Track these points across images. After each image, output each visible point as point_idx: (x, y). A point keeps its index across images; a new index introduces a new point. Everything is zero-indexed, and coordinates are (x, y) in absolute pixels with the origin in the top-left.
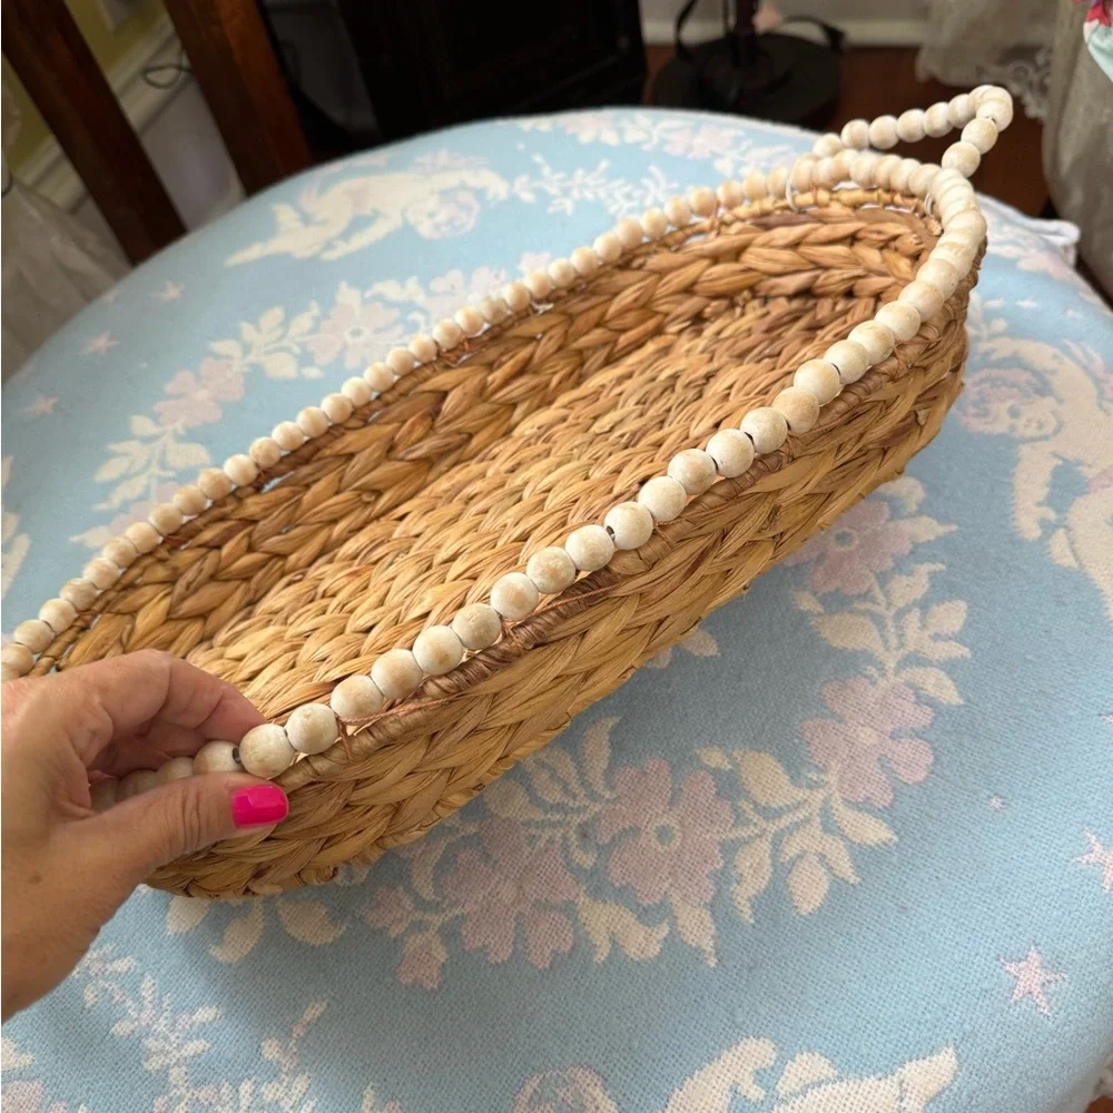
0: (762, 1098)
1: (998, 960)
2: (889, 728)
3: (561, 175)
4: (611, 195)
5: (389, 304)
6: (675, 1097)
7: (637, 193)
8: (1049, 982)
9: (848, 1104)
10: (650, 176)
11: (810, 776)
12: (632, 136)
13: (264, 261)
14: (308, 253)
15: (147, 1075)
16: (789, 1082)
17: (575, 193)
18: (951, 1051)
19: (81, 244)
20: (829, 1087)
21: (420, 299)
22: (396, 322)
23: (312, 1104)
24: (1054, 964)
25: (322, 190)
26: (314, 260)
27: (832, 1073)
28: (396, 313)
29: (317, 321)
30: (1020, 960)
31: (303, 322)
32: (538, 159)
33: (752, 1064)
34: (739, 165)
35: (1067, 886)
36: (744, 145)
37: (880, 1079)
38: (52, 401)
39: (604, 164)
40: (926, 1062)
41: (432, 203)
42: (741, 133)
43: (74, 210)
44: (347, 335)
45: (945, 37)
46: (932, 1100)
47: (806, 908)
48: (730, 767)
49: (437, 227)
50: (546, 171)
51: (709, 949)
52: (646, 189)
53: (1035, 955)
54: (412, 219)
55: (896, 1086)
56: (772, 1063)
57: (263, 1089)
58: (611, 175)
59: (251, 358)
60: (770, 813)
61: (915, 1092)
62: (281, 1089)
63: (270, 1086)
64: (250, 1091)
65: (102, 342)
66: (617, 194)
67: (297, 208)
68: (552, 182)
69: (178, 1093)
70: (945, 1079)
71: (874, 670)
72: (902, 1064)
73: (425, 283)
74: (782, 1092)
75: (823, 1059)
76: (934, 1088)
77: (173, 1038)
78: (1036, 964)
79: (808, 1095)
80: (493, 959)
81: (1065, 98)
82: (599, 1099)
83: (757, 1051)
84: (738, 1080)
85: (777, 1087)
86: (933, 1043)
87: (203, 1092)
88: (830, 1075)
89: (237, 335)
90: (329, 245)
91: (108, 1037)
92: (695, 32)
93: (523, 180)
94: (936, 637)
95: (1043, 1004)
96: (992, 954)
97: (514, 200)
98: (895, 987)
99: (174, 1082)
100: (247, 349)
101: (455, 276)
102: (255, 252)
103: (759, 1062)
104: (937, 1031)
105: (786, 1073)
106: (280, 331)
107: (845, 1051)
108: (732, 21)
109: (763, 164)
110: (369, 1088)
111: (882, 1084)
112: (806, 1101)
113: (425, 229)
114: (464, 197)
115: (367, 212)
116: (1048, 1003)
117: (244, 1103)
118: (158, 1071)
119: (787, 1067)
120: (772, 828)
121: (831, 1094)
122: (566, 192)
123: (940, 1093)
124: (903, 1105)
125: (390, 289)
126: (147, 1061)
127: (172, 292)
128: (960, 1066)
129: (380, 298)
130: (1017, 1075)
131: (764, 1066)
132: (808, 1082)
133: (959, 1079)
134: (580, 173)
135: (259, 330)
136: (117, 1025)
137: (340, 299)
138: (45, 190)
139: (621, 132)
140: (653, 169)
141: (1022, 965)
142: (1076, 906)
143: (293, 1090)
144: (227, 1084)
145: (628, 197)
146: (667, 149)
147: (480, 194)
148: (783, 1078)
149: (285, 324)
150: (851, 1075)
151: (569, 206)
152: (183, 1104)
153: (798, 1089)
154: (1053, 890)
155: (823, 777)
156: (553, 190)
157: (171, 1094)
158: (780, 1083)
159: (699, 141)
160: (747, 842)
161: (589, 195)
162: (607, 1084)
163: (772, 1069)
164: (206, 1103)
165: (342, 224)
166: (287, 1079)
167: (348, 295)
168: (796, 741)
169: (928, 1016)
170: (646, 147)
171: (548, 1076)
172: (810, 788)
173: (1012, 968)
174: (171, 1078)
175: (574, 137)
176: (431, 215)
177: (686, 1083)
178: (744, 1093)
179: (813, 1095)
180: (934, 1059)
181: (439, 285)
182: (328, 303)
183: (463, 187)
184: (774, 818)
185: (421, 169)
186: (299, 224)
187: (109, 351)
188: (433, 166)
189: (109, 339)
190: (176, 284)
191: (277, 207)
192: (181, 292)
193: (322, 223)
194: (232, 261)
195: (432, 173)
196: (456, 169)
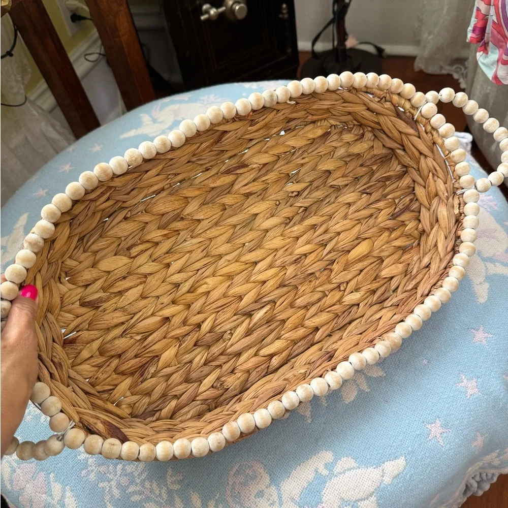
0: (327, 474)
1: (424, 423)
6: (292, 473)
8: (444, 433)
9: (361, 477)
13: (135, 137)
15: (79, 461)
16: (338, 469)
18: (403, 458)
19: (53, 126)
20: (354, 471)
23: (146, 474)
24: (445, 426)
25: (161, 109)
27: (356, 465)
30: (432, 423)
33: (324, 461)
35: (452, 395)
37: (375, 468)
38: (46, 191)
40: (393, 462)
43: (51, 111)
45: (426, 53)
46: (396, 477)
47: (347, 401)
51: (308, 416)
53: (438, 422)
55: (381, 471)
56: (332, 461)
57: (126, 467)
61: (388, 474)
62: (134, 468)
63: (129, 466)
64: (121, 468)
65: (67, 168)
67: (150, 116)
69: (92, 469)
70: (400, 469)
72: (383, 463)
74: (336, 472)
75: (352, 460)
76: (396, 472)
78: (439, 425)
79: (346, 474)
81: (473, 81)
82: (262, 473)
83: (327, 456)
84: (318, 467)
85: (334, 470)
86: (396, 455)
87: (102, 469)
88: (355, 466)
90: (163, 132)
92: (320, 47)
95: (441, 441)
96: (421, 421)
98: (382, 432)
99: (90, 464)
102: (132, 133)
103: (327, 460)
104: (398, 450)
105: (337, 465)
107: (361, 457)
108: (336, 43)
110: (170, 468)
111: (375, 470)
112: (345, 476)
115: (179, 118)
116: (443, 441)
117: (119, 473)
119: (338, 462)
121: (355, 473)
123: (398, 475)
124: (384, 479)
126: (79, 455)
127: (97, 148)
128: (407, 464)
130: (429, 469)
131: (329, 462)
132: (346, 468)
133: (407, 469)
138: (39, 103)
141: (433, 425)
142: (455, 403)
143: (139, 468)
144: (112, 466)
148: (336, 467)
150: (363, 466)
152: (93, 473)
153: (342, 471)
154: (447, 396)
157: (89, 469)
158: (335, 469)
162: (266, 468)
163: (332, 463)
165: (170, 123)
169: (395, 444)
171: (242, 464)
173: (429, 426)
174: (89, 463)
177: (297, 468)
178: (320, 472)
179: (347, 473)
180: (397, 461)
185: (202, 102)
186: (152, 123)
187: (70, 171)
188: (208, 101)
189: (70, 167)
190: (99, 145)
191: (141, 115)
192: (101, 148)
193: (160, 122)
194: (122, 137)
195: (207, 104)
196: (217, 103)
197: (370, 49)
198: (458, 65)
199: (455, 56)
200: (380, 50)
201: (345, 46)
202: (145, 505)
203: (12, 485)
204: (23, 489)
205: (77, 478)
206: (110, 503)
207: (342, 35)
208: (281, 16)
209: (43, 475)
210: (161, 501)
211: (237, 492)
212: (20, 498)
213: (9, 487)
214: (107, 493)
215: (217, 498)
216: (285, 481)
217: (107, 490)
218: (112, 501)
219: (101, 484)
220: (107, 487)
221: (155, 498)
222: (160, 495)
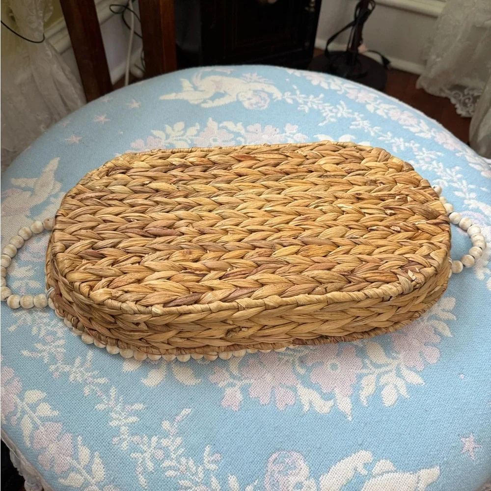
0: (366, 474)
1: (459, 436)
2: (424, 341)
3: (303, 96)
4: (324, 109)
5: (230, 132)
6: (332, 468)
7: (334, 110)
8: (476, 448)
9: (399, 481)
10: (340, 104)
11: (393, 354)
12: (333, 87)
13: (173, 101)
14: (196, 103)
15: (111, 428)
16: (377, 469)
17: (309, 104)
18: (438, 467)
20: (392, 474)
21: (243, 132)
22: (232, 139)
23: (183, 450)
24: (478, 441)
25: (202, 77)
26: (198, 106)
27: (394, 469)
28: (232, 136)
29: (199, 131)
30: (466, 438)
31: (192, 131)
32: (295, 87)
33: (363, 461)
34: (376, 109)
35: (486, 412)
36: (379, 101)
37: (411, 474)
38: (79, 138)
39: (322, 96)
40: (429, 470)
41: (250, 94)
42: (377, 96)
44: (211, 140)
46: (429, 485)
47: (387, 404)
48: (362, 346)
49: (251, 105)
50: (298, 92)
51: (349, 414)
52: (339, 109)
53: (472, 437)
54: (241, 99)
55: (416, 477)
56: (371, 461)
57: (162, 441)
58: (325, 100)
59: (170, 140)
60: (378, 366)
61: (423, 481)
62: (169, 442)
63: (165, 440)
64: (156, 441)
65: (102, 118)
66: (327, 110)
67: (191, 82)
68: (300, 99)
69: (124, 437)
70: (434, 478)
72: (420, 470)
73: (245, 127)
74: (374, 473)
75: (391, 463)
76: (430, 481)
77: (123, 414)
78: (472, 440)
79: (384, 476)
80: (262, 402)
82: (302, 465)
83: (365, 455)
84: (357, 466)
85: (372, 471)
86: (432, 463)
87: (135, 438)
88: (393, 469)
89: (163, 130)
90: (205, 101)
91: (94, 410)
93: (288, 94)
94: (443, 310)
95: (473, 456)
96: (457, 433)
97: (284, 101)
98: (420, 440)
99: (123, 432)
100: (168, 136)
101: (258, 126)
102: (172, 96)
103: (366, 460)
104: (434, 459)
105: (376, 466)
106: (182, 132)
107: (399, 461)
109: (386, 111)
110: (207, 447)
111: (412, 476)
112: (383, 478)
113: (246, 104)
114: (263, 95)
115: (222, 91)
116: (474, 455)
117: (153, 445)
118: (115, 427)
119: (377, 464)
120: (377, 371)
121: (393, 477)
122: (306, 103)
123: (431, 483)
124: (419, 485)
125: (230, 125)
126: (111, 422)
127: (135, 105)
128: (441, 473)
129: (225, 128)
130: (460, 481)
131: (368, 462)
132: (384, 471)
133: (440, 479)
134: (312, 97)
135: (173, 130)
136: (98, 405)
137: (209, 124)
139: (329, 84)
140: (342, 102)
141: (467, 439)
142: (488, 421)
143: (175, 443)
144: (146, 437)
145: (331, 111)
146: (348, 95)
147: (270, 95)
148: (375, 468)
149: (185, 129)
150: (401, 471)
151: (307, 109)
152: (126, 442)
153: (380, 473)
154: (481, 413)
155: (398, 355)
156: (300, 101)
157: (121, 437)
158: (374, 470)
159: (360, 95)
160: (366, 375)
161: (315, 107)
162: (305, 460)
163: (371, 464)
164: (136, 443)
165: (211, 94)
166: (172, 438)
167: (212, 124)
168: (389, 340)
169: (431, 453)
170: (338, 92)
171: (282, 453)
172: (393, 359)
173: (463, 440)
174: (121, 431)
175: (310, 81)
176: (249, 99)
177: (337, 464)
178: (359, 471)
179: (385, 476)
180: (432, 469)
181: (250, 128)
182: (204, 125)
183: (263, 91)
184: (378, 368)
185: (245, 79)
186: (192, 89)
187: (106, 123)
188: (251, 79)
189: (106, 118)
190: (137, 102)
191: (182, 79)
192: (139, 106)
193: (202, 91)
194: (162, 98)
195: (250, 82)
196: (260, 82)
197: (377, 58)
198: (457, 91)
199: (457, 82)
200: (386, 62)
201: (357, 50)
202: (180, 482)
203: (32, 443)
204: (45, 448)
205: (108, 444)
206: (142, 475)
208: (307, 9)
209: (70, 436)
210: (197, 479)
211: (276, 481)
212: (40, 457)
213: (28, 444)
214: (140, 465)
215: (255, 484)
216: (325, 476)
217: (140, 462)
218: (145, 474)
219: (134, 455)
220: (140, 458)
221: (191, 476)
222: (196, 473)
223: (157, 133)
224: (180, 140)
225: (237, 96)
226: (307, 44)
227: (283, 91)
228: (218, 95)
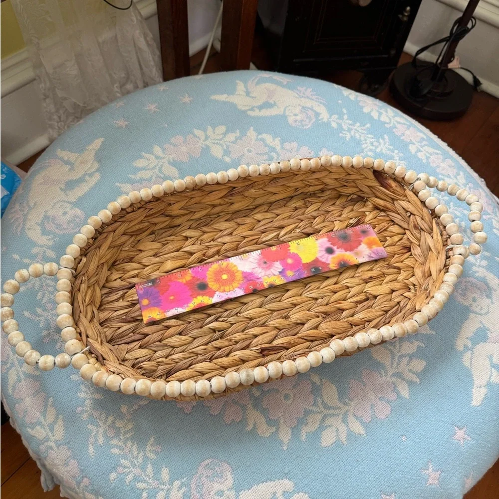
1: (380, 492)
2: (380, 395)
3: (350, 122)
4: (366, 140)
5: (266, 145)
6: (254, 487)
7: (376, 144)
10: (383, 139)
11: (346, 400)
12: (384, 118)
13: (225, 103)
14: (243, 109)
15: (78, 398)
17: (352, 132)
19: (145, 38)
21: (278, 148)
22: (266, 153)
23: (131, 434)
25: (258, 83)
26: (244, 112)
28: (267, 149)
29: (237, 139)
30: (388, 495)
31: (231, 137)
32: (345, 111)
33: (284, 488)
34: (419, 151)
35: (415, 478)
36: (424, 143)
38: (126, 123)
39: (368, 125)
42: (425, 137)
43: (147, 19)
44: (246, 150)
47: (324, 444)
48: (319, 384)
49: (296, 121)
50: (346, 117)
51: (286, 443)
52: (380, 144)
53: (393, 496)
54: (287, 113)
56: (291, 491)
57: (116, 421)
58: (369, 131)
59: (207, 143)
60: (327, 407)
62: (123, 424)
63: (119, 421)
64: (112, 420)
65: (153, 107)
66: (368, 141)
68: (346, 123)
69: (87, 409)
71: (383, 372)
73: (282, 142)
77: (91, 389)
80: (211, 412)
82: (229, 476)
83: (288, 484)
84: (277, 492)
87: (95, 413)
89: (205, 130)
90: (252, 109)
91: (69, 378)
93: (335, 117)
94: (410, 371)
96: (379, 489)
97: (328, 124)
98: (343, 485)
99: (86, 404)
100: (206, 138)
101: (295, 144)
102: (223, 98)
103: (287, 489)
105: (294, 497)
106: (222, 136)
109: (428, 155)
110: (153, 437)
113: (291, 120)
114: (310, 113)
115: (272, 101)
117: (108, 423)
118: (82, 398)
119: (295, 495)
120: (325, 412)
122: (349, 130)
125: (268, 138)
126: (80, 393)
127: (187, 99)
129: (263, 140)
131: (288, 491)
134: (358, 124)
135: (214, 132)
136: (73, 375)
137: (248, 134)
138: (139, 6)
139: (380, 114)
140: (386, 137)
141: (387, 497)
142: (414, 486)
143: (127, 426)
144: (104, 414)
145: (372, 144)
146: (394, 130)
147: (317, 114)
149: (225, 134)
151: (348, 136)
152: (87, 414)
154: (409, 477)
155: (350, 402)
156: (345, 127)
157: (84, 408)
159: (407, 132)
160: (315, 413)
161: (357, 136)
162: (233, 473)
163: (290, 493)
164: (95, 417)
165: (260, 103)
166: (126, 421)
167: (252, 133)
168: (346, 385)
170: (387, 126)
171: (215, 461)
172: (344, 404)
173: (384, 496)
175: (362, 107)
176: (295, 115)
177: (260, 485)
178: (277, 497)
181: (287, 145)
182: (243, 134)
183: (312, 109)
184: (327, 409)
185: (298, 93)
186: (245, 94)
187: (155, 112)
188: (304, 93)
189: (156, 107)
190: (189, 96)
192: (190, 101)
193: (253, 97)
194: (214, 97)
195: (303, 97)
196: (312, 99)
200: (477, 82)
201: (447, 66)
202: (121, 461)
203: (13, 392)
204: (22, 399)
205: (72, 411)
206: (92, 445)
207: (449, 56)
208: (400, 16)
209: (44, 396)
210: (136, 462)
211: (201, 483)
212: (17, 405)
213: (10, 391)
214: (93, 436)
215: (183, 481)
216: (246, 492)
217: (94, 434)
218: (95, 445)
219: (91, 426)
220: (94, 431)
221: (132, 458)
222: (137, 457)
223: (198, 132)
224: (217, 143)
225: (285, 110)
226: (393, 52)
227: (331, 113)
228: (267, 105)
